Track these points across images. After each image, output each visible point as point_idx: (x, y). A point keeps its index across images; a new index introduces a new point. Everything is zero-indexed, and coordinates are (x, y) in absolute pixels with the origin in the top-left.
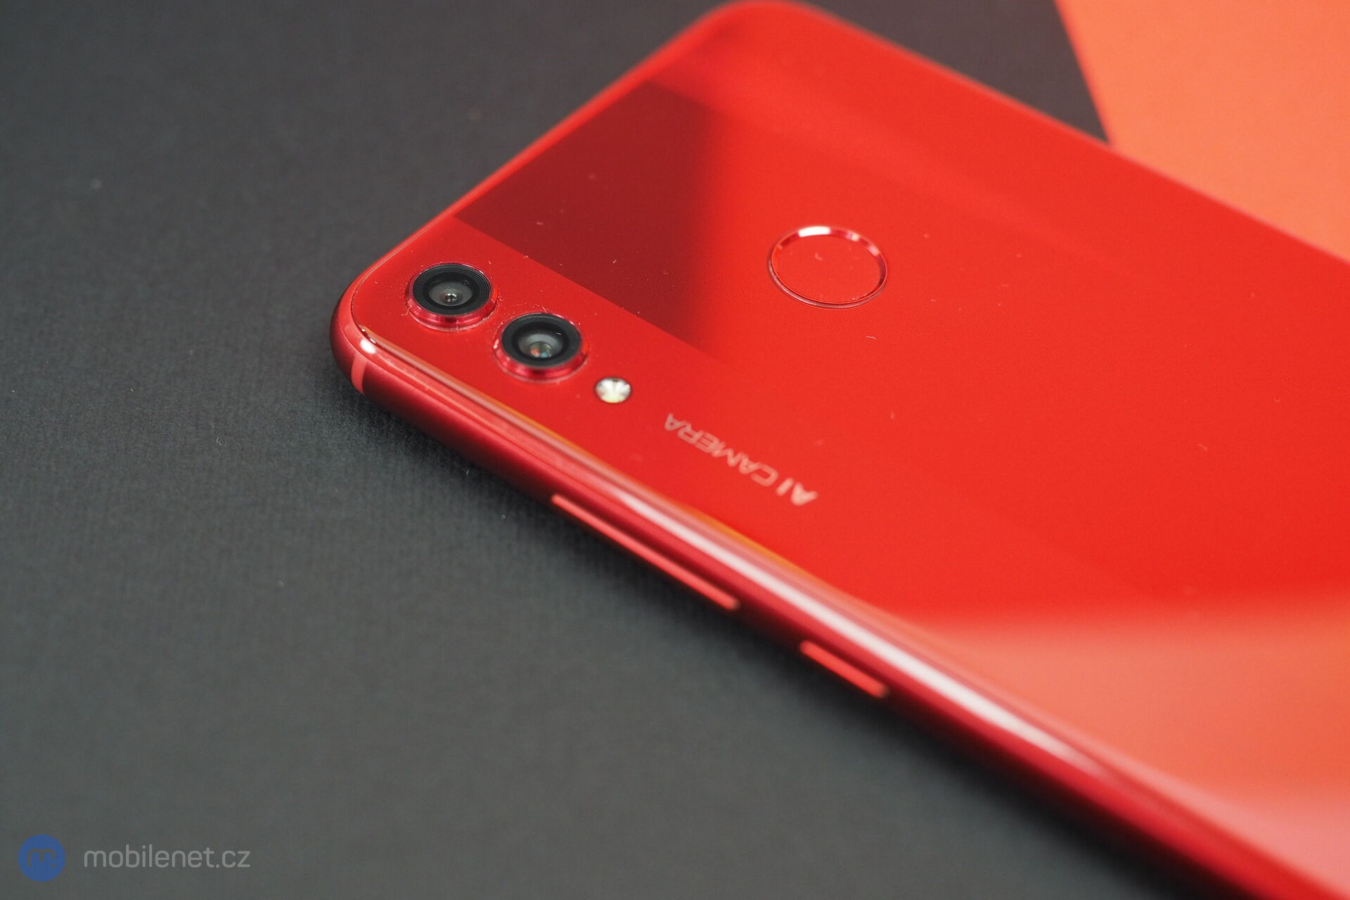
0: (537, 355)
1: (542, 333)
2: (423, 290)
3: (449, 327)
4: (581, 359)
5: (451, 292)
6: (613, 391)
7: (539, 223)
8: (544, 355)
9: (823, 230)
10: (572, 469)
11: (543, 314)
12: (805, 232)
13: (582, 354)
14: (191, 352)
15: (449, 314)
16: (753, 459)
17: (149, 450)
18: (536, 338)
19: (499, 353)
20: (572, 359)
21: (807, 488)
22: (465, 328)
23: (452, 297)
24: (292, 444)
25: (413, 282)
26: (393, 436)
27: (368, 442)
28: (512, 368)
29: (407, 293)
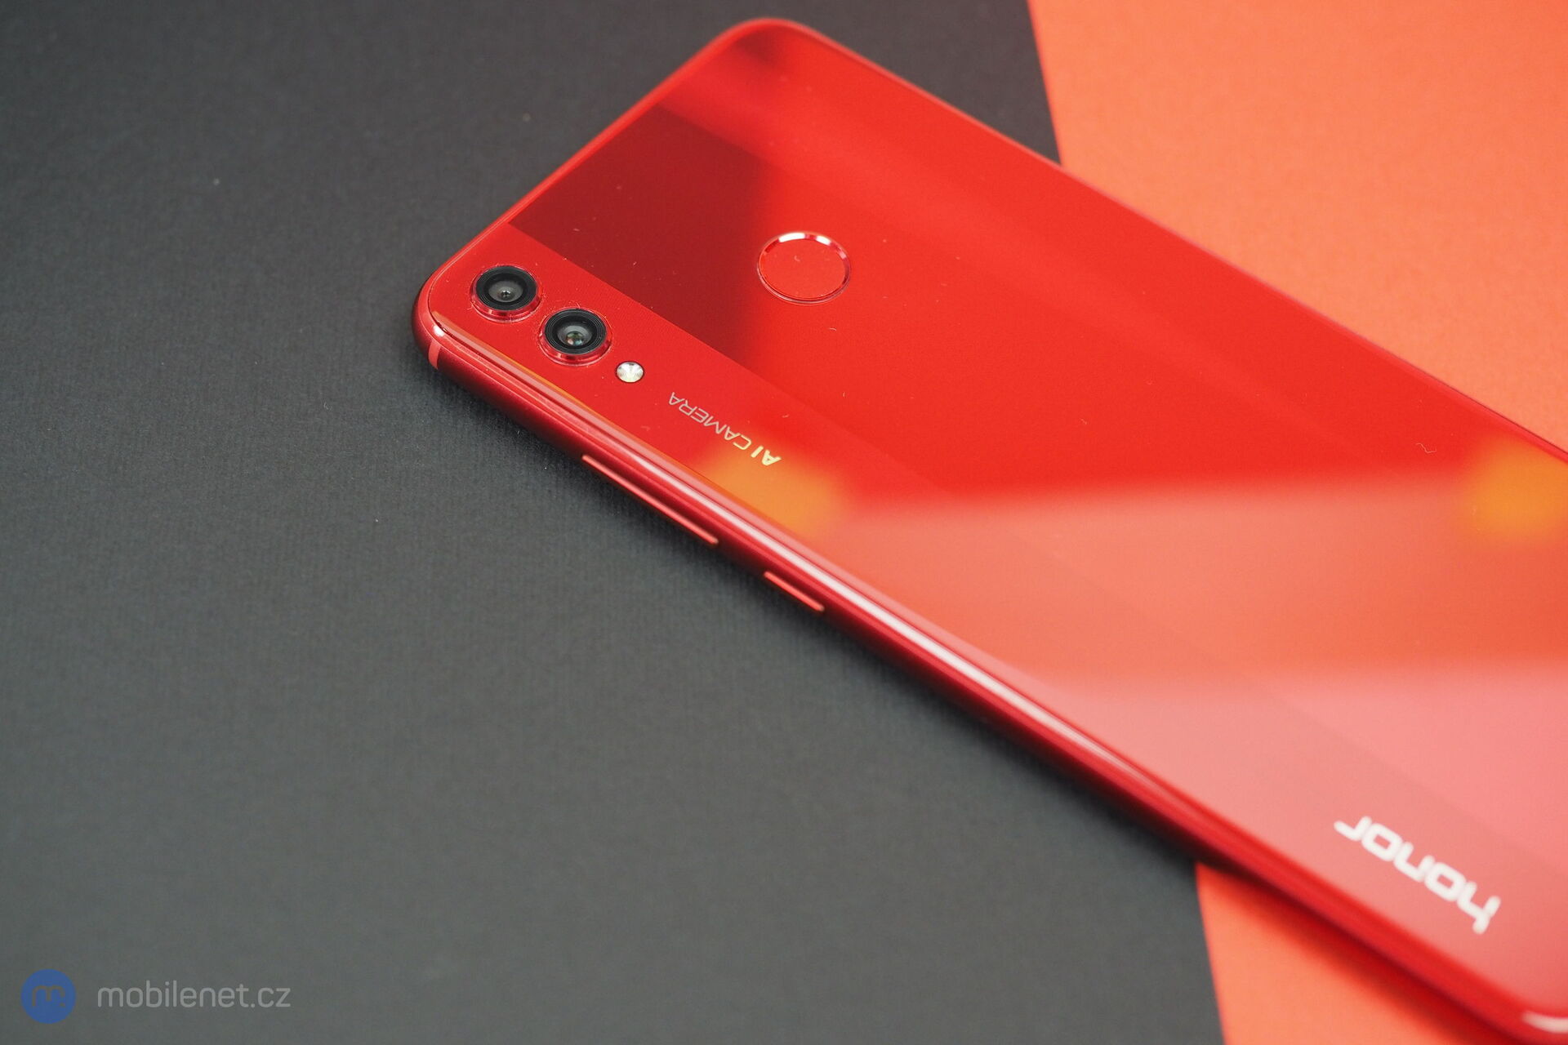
0: (571, 342)
1: (573, 325)
2: (483, 288)
3: (504, 319)
4: (606, 346)
5: (506, 289)
6: (630, 373)
7: (576, 230)
8: (580, 343)
9: (800, 236)
10: (598, 435)
11: (577, 309)
12: (784, 238)
13: (607, 341)
14: (301, 331)
15: (505, 307)
16: (734, 430)
17: (273, 412)
18: (571, 329)
19: (542, 340)
20: (599, 347)
21: (773, 454)
22: (517, 320)
23: (506, 293)
24: (383, 408)
25: (476, 281)
26: (460, 402)
27: (441, 407)
28: (553, 355)
29: (471, 289)
